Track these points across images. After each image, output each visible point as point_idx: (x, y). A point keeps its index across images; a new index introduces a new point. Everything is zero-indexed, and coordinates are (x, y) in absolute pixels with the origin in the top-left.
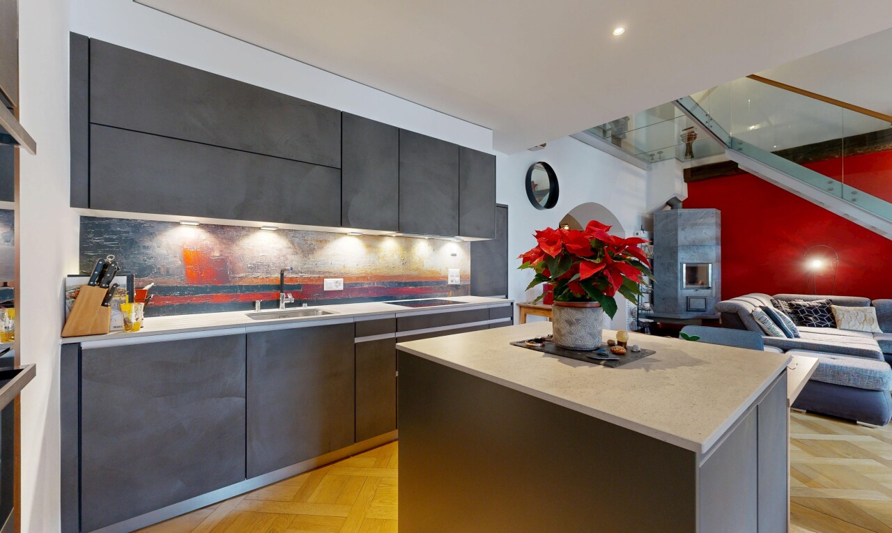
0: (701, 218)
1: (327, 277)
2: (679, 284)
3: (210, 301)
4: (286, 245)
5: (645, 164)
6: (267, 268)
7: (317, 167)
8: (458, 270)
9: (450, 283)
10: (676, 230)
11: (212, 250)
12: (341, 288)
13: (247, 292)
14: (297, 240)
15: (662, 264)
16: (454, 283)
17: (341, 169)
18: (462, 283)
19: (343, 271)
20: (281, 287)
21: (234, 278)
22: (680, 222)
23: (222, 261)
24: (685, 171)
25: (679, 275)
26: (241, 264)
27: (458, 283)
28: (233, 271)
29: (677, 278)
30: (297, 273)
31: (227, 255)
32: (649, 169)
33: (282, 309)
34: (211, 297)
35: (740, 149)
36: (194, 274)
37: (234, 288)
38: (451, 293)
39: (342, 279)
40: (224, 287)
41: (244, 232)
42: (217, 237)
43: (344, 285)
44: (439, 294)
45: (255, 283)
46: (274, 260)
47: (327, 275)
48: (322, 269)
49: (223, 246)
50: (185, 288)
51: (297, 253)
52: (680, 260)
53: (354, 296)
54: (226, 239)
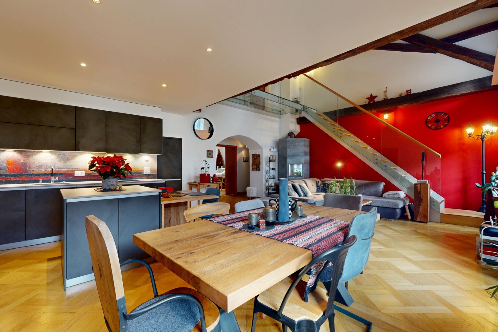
0: (297, 142)
1: (75, 171)
2: (287, 174)
3: (20, 180)
4: (55, 158)
5: (278, 116)
6: (46, 167)
7: (63, 129)
8: (149, 168)
9: (144, 173)
10: (286, 148)
11: (20, 160)
12: (84, 175)
13: (36, 176)
14: (61, 156)
15: (282, 165)
16: (147, 173)
17: (75, 129)
18: (152, 173)
19: (84, 168)
20: (52, 174)
21: (30, 171)
22: (288, 144)
23: (25, 164)
24: (297, 119)
25: (287, 170)
26: (33, 166)
27: (150, 173)
28: (30, 168)
29: (286, 171)
30: (60, 169)
31: (27, 162)
32: (280, 118)
33: (52, 183)
34: (20, 178)
35: (307, 111)
36: (12, 169)
37: (30, 175)
38: (145, 177)
39: (84, 172)
40: (25, 174)
41: (35, 153)
42: (22, 155)
43: (85, 174)
44: (138, 178)
45: (40, 173)
46: (50, 164)
47: (76, 170)
48: (74, 167)
49: (25, 158)
50: (8, 175)
51: (61, 161)
52: (288, 163)
53: (91, 178)
54: (26, 156)
